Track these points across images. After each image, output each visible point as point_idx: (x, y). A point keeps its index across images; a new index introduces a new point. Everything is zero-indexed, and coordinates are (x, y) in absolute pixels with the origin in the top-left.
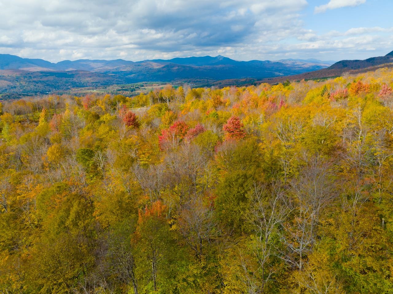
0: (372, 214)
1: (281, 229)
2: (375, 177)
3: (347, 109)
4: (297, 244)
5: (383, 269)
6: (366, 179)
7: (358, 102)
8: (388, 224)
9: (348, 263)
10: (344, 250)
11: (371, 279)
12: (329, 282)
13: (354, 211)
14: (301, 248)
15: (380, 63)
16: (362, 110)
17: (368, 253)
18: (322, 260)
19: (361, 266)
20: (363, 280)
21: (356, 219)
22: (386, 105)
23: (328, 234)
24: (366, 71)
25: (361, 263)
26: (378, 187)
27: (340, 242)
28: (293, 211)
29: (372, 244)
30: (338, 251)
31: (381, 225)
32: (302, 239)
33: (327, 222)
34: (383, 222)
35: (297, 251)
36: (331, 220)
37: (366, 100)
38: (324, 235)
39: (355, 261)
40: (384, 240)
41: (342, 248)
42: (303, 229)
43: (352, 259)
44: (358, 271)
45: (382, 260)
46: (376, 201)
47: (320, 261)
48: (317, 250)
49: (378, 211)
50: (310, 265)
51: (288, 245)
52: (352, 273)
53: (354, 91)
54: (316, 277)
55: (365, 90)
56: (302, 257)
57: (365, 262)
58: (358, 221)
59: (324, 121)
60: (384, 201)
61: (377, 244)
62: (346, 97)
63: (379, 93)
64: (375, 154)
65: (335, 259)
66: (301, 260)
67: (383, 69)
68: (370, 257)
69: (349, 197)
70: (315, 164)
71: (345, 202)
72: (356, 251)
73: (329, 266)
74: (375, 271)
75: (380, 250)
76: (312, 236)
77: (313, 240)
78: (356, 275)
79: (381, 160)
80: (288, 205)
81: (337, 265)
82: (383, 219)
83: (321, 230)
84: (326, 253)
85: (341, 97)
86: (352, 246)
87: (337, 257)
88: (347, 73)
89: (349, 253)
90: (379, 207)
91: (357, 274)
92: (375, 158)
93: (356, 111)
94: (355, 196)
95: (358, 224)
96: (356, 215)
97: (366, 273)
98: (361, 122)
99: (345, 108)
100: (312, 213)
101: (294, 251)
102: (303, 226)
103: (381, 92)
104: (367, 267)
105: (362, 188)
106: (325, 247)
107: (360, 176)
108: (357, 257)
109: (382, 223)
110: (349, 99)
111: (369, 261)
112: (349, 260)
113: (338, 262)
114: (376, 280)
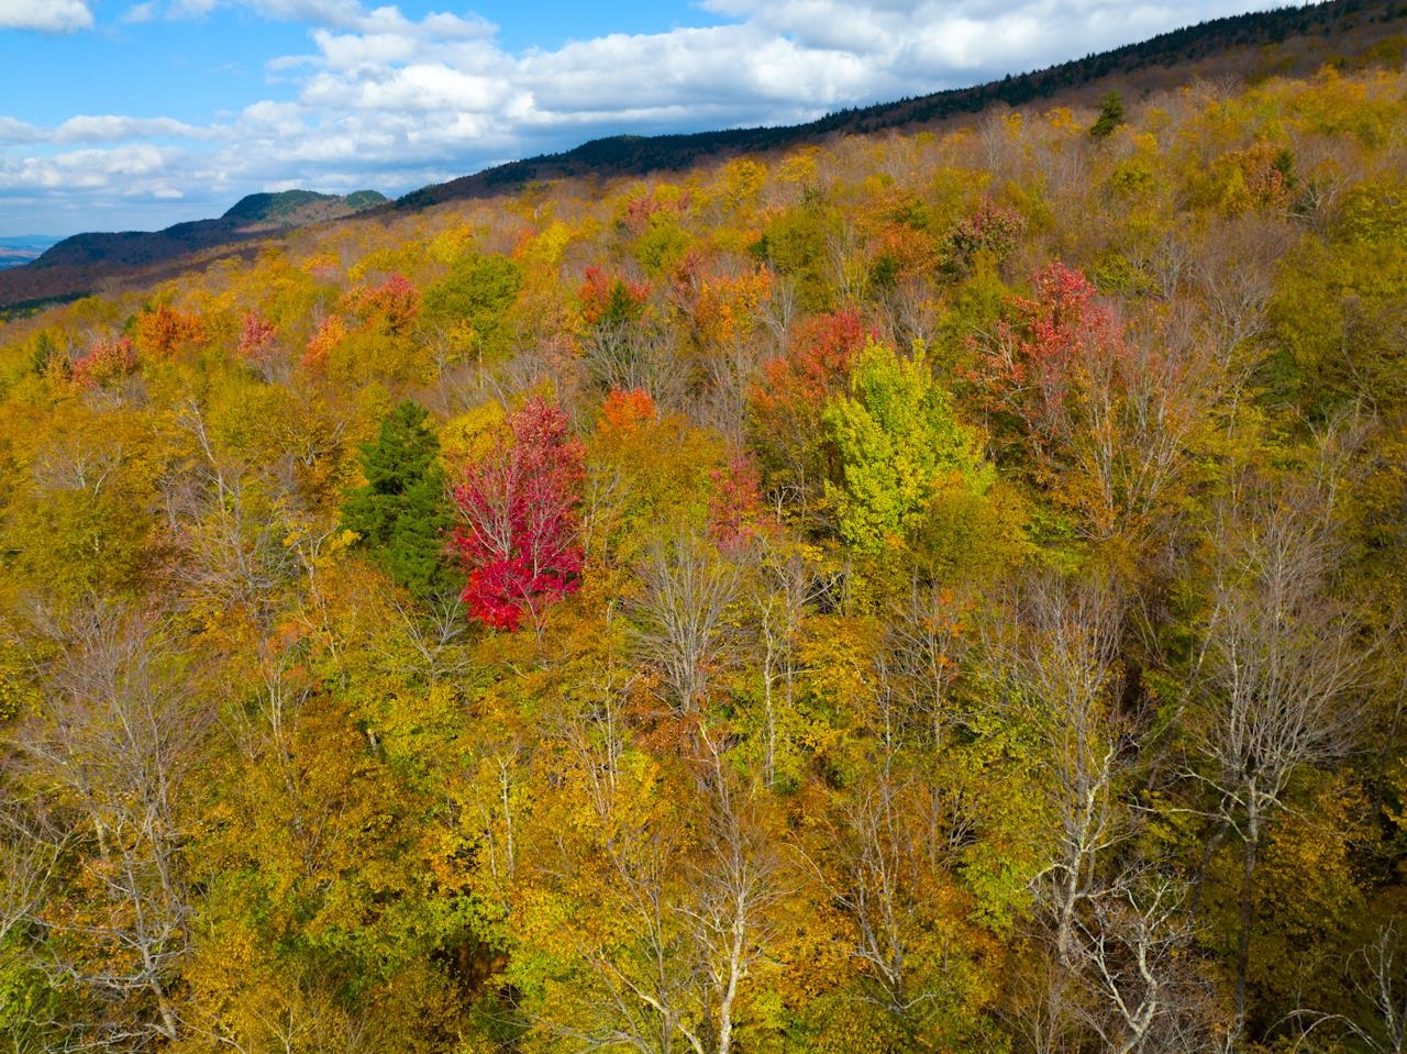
0: (336, 730)
1: (37, 939)
2: (308, 612)
3: (150, 409)
4: (127, 957)
5: (415, 875)
6: (284, 627)
7: (180, 381)
8: (388, 741)
9: (319, 919)
10: (295, 885)
11: (395, 923)
12: (285, 1015)
13: (280, 747)
14: (148, 964)
15: (214, 242)
16: (203, 404)
17: (364, 854)
18: (238, 957)
19: (359, 905)
20: (378, 941)
21: (293, 766)
22: (270, 378)
23: (228, 860)
24: (175, 273)
25: (354, 894)
26: (325, 643)
27: (273, 867)
28: (67, 846)
29: (365, 821)
30: (275, 899)
31: (370, 753)
32: (140, 929)
33: (209, 822)
34: (373, 740)
35: (139, 982)
36: (221, 811)
37: (204, 369)
38: (213, 870)
39: (334, 899)
40: (392, 793)
41: (284, 882)
42: (131, 892)
43: (328, 897)
44: (356, 924)
45: (406, 852)
46: (332, 687)
47: (230, 965)
48: (206, 935)
49: (348, 713)
50: (202, 1003)
51: (92, 981)
52: (339, 939)
53: (156, 342)
54: (238, 1028)
55: (191, 336)
56: (164, 991)
57: (365, 884)
58: (305, 771)
59: (80, 469)
60: (354, 678)
61: (377, 814)
62: (134, 368)
63: (240, 342)
64: (286, 542)
65: (275, 930)
66: (163, 1007)
67: (228, 261)
68: (371, 863)
69: (251, 708)
70: (93, 639)
71: (243, 727)
72: (330, 867)
73: (267, 962)
74: (397, 895)
75: (391, 826)
76: (171, 899)
77: (182, 909)
78: (353, 938)
79: (308, 554)
80: (38, 830)
81: (290, 943)
82: (369, 731)
83: (198, 858)
84: (242, 926)
85: (116, 371)
86: (315, 859)
87: (280, 919)
88: (112, 281)
89: (311, 884)
90: (347, 699)
91: (356, 934)
92: (288, 554)
93: (183, 412)
94: (268, 694)
95: (307, 781)
96: (291, 757)
97: (376, 917)
98: (211, 445)
99: (141, 408)
100: (142, 818)
101: (127, 986)
102: (127, 879)
103: (244, 338)
104: (374, 895)
105: (283, 663)
106: (231, 910)
107: (265, 625)
108: (340, 884)
109: (370, 747)
110: (146, 375)
111: (374, 875)
112: (318, 906)
113: (288, 932)
114: (408, 920)
